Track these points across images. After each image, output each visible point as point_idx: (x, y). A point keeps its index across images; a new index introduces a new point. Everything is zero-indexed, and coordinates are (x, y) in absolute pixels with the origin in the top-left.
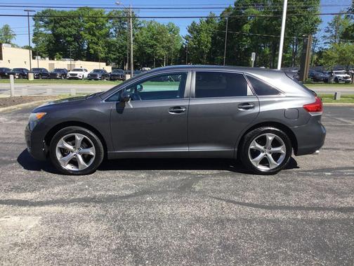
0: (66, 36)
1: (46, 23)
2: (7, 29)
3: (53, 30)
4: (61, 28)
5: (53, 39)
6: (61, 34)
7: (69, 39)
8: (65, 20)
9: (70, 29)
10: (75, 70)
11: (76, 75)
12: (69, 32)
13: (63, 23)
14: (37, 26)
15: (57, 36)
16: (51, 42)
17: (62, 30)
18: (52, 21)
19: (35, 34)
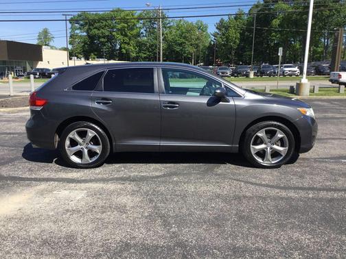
0: (99, 37)
1: (81, 25)
2: (46, 32)
3: (87, 32)
5: (88, 41)
6: (95, 36)
7: (102, 40)
8: (99, 22)
9: (103, 30)
12: (102, 33)
13: (97, 25)
14: (73, 29)
15: (92, 38)
16: (86, 44)
17: (96, 31)
18: (86, 23)
19: (71, 37)
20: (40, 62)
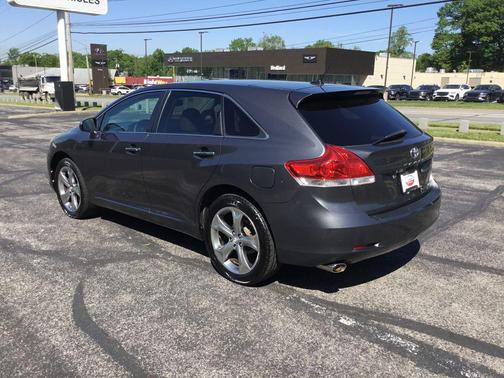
0: (481, 35)
1: (456, 18)
2: (403, 31)
3: (463, 27)
4: (474, 24)
5: (460, 42)
6: (473, 33)
7: (485, 39)
8: (484, 10)
9: (489, 24)
10: (448, 87)
11: (447, 93)
12: (486, 27)
13: (479, 15)
14: (442, 25)
15: (467, 37)
16: (458, 46)
17: (477, 26)
18: (463, 14)
19: (436, 36)
20: (369, 76)
